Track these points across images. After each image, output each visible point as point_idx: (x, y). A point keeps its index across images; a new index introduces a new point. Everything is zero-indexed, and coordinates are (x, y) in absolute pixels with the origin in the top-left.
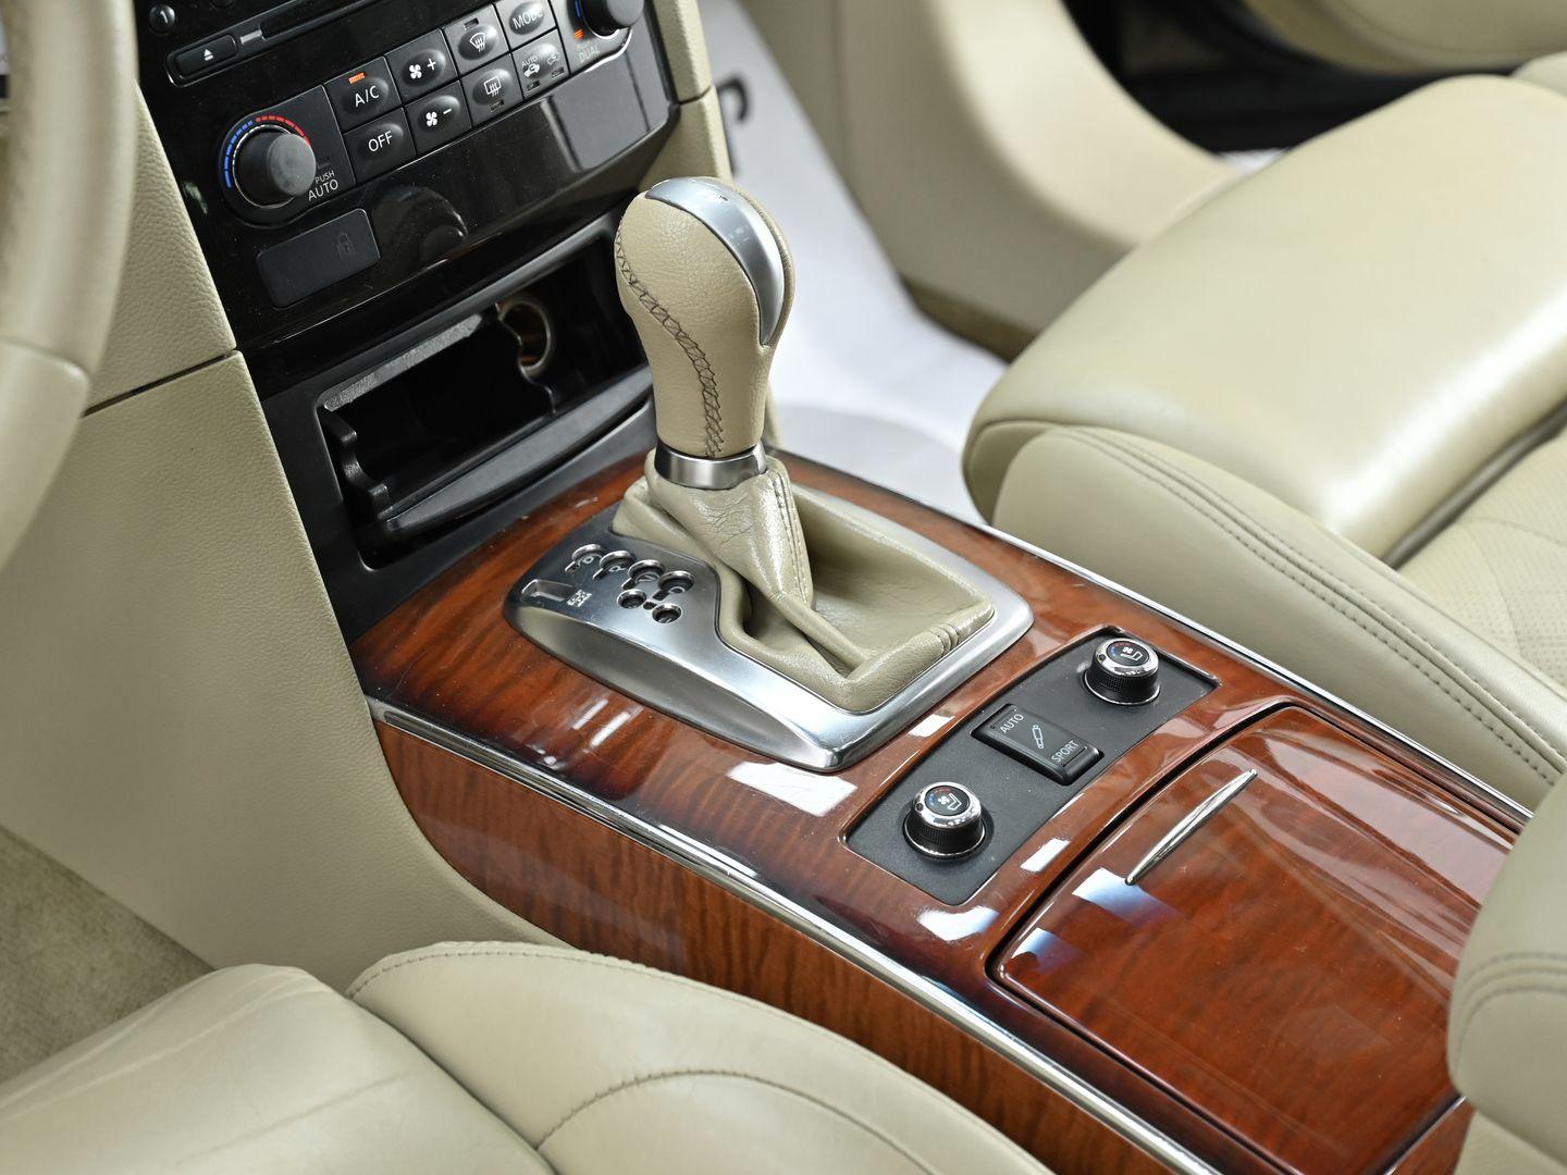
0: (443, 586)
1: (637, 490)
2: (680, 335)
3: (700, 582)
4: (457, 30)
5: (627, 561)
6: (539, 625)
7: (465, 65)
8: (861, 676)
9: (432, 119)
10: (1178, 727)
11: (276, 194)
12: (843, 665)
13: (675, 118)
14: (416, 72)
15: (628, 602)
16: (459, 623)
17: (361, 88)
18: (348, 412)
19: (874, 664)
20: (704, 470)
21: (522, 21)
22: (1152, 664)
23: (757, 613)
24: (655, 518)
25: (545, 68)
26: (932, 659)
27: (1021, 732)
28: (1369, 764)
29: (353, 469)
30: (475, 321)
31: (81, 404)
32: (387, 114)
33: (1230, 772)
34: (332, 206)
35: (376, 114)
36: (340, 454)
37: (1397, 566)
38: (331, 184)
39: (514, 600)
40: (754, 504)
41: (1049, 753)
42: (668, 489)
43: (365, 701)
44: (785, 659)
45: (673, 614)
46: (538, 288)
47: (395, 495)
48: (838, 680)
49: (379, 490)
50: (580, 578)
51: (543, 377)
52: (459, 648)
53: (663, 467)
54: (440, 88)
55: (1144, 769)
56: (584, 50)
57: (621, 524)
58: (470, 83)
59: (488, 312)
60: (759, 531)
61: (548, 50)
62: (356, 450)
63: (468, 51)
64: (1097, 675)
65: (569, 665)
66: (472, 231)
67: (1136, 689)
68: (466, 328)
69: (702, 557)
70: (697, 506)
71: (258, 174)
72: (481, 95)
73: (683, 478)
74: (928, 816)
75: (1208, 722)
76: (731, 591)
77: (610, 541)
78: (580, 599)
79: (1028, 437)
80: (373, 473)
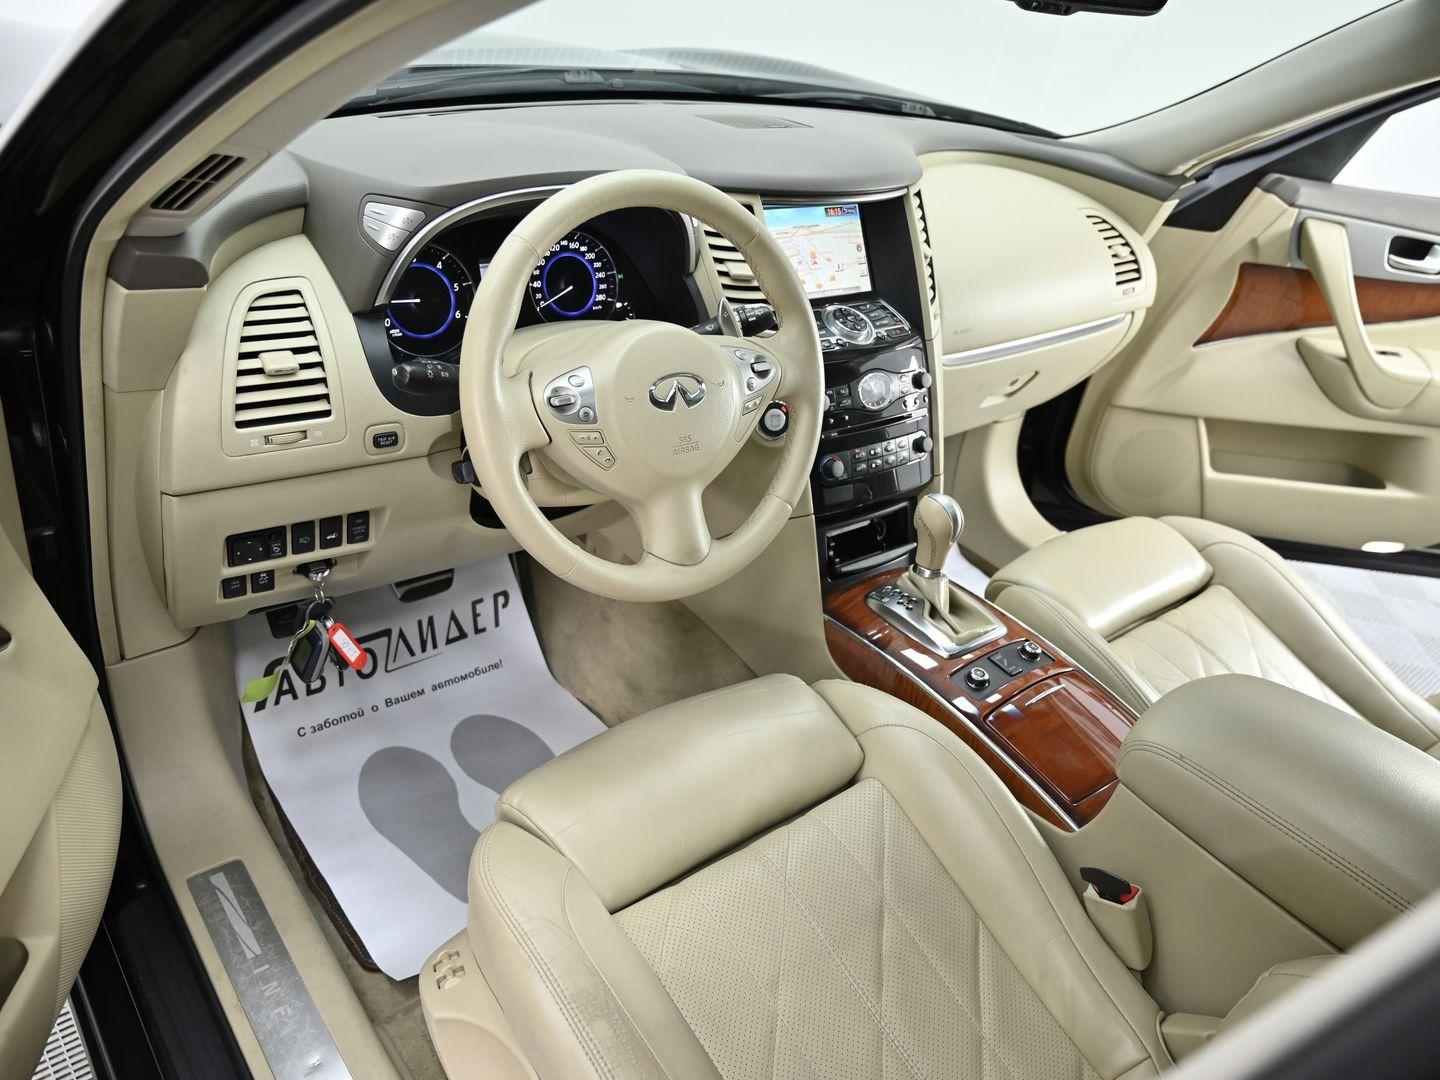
0: (848, 589)
1: (905, 575)
2: (930, 535)
3: (919, 603)
4: (885, 444)
5: (900, 593)
6: (872, 604)
7: (885, 453)
8: (961, 636)
9: (874, 466)
10: (1038, 672)
11: (833, 476)
12: (956, 632)
13: (932, 479)
14: (872, 452)
15: (898, 603)
16: (851, 599)
17: (858, 453)
18: (834, 538)
19: (964, 634)
20: (927, 573)
21: (901, 445)
22: (1039, 651)
23: (934, 613)
24: (909, 583)
25: (904, 459)
26: (980, 635)
27: (1001, 660)
28: (1088, 690)
29: (831, 553)
30: (869, 522)
31: (789, 515)
32: (863, 462)
33: (1051, 686)
34: (844, 483)
35: (860, 461)
36: (830, 548)
37: (1109, 642)
38: (845, 477)
39: (867, 597)
40: (939, 585)
41: (1008, 667)
42: (916, 576)
43: (823, 615)
44: (940, 627)
45: (911, 609)
46: (885, 517)
47: (841, 562)
48: (953, 634)
49: (837, 560)
50: (887, 594)
51: (883, 540)
52: (851, 605)
53: (915, 569)
54: (877, 458)
55: (1027, 681)
56: (914, 456)
57: (899, 583)
58: (885, 458)
59: (872, 520)
60: (939, 592)
61: (905, 454)
62: (833, 548)
63: (886, 450)
64: (1023, 650)
65: (879, 616)
66: (874, 497)
67: (1033, 656)
68: (866, 523)
69: (920, 596)
70: (922, 582)
71: (829, 470)
72: (887, 462)
73: (921, 573)
74: (974, 676)
75: (1046, 671)
76: (927, 606)
77: (895, 586)
78: (886, 600)
79: (1006, 587)
80: (836, 555)
